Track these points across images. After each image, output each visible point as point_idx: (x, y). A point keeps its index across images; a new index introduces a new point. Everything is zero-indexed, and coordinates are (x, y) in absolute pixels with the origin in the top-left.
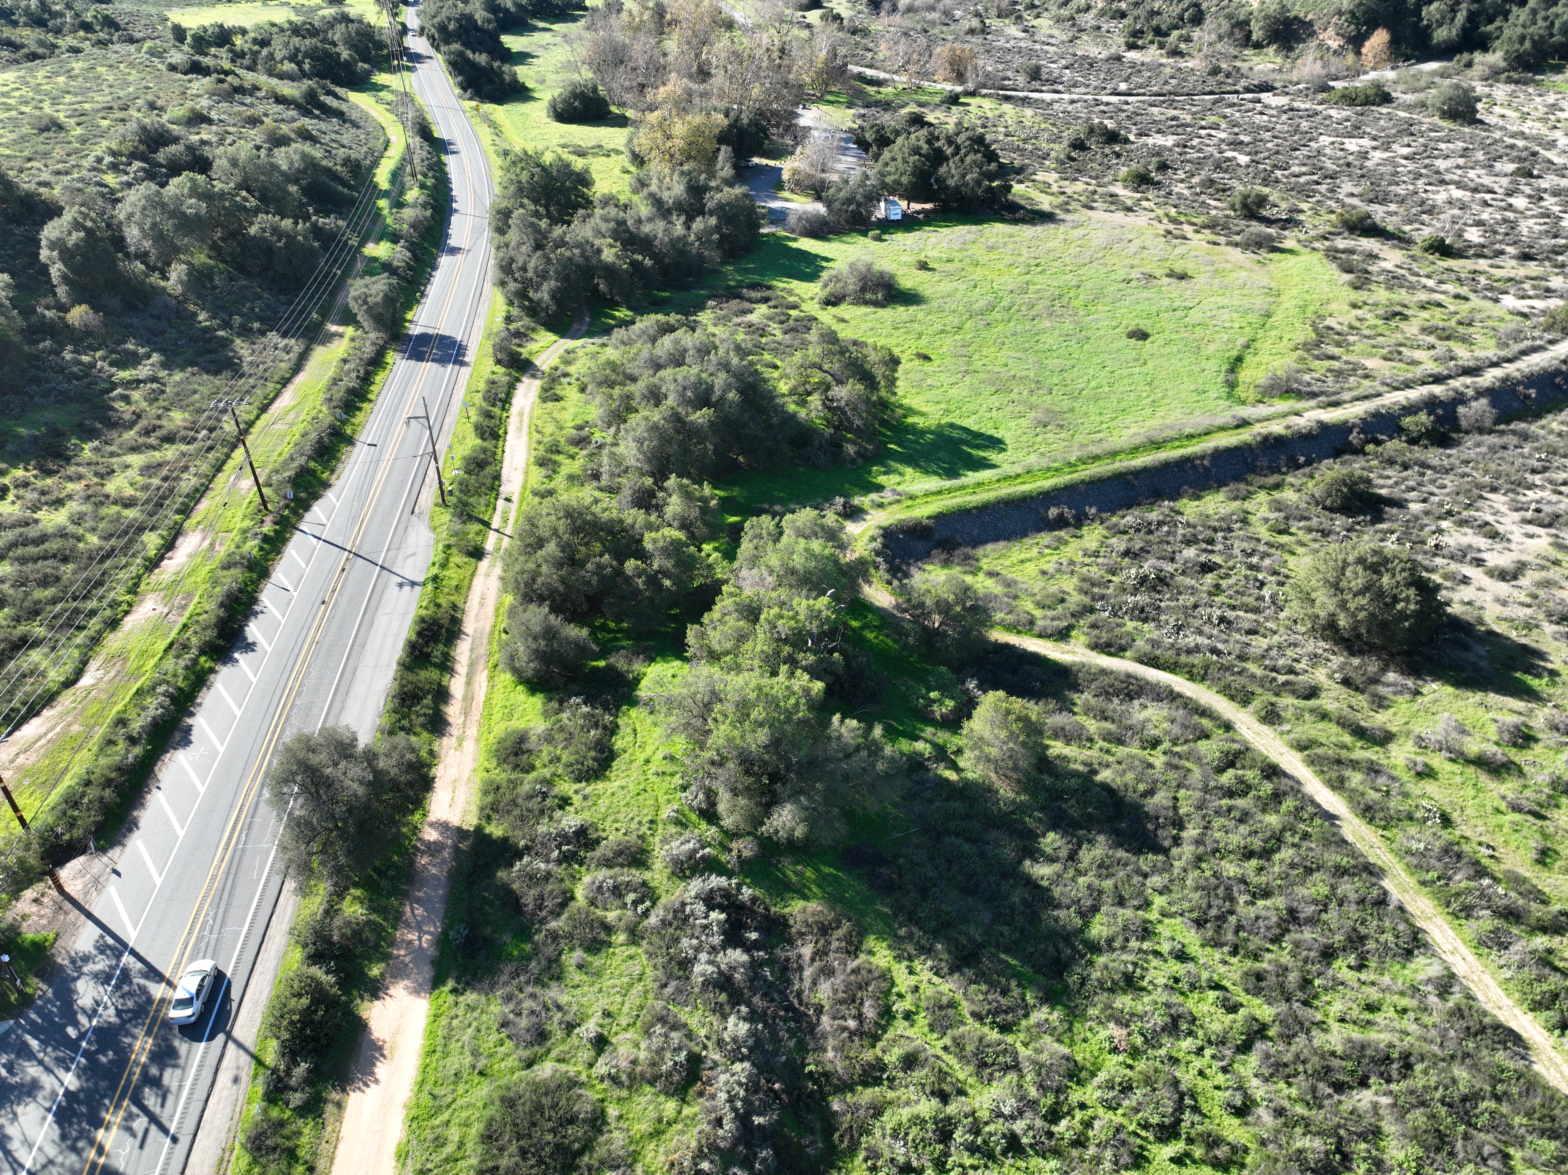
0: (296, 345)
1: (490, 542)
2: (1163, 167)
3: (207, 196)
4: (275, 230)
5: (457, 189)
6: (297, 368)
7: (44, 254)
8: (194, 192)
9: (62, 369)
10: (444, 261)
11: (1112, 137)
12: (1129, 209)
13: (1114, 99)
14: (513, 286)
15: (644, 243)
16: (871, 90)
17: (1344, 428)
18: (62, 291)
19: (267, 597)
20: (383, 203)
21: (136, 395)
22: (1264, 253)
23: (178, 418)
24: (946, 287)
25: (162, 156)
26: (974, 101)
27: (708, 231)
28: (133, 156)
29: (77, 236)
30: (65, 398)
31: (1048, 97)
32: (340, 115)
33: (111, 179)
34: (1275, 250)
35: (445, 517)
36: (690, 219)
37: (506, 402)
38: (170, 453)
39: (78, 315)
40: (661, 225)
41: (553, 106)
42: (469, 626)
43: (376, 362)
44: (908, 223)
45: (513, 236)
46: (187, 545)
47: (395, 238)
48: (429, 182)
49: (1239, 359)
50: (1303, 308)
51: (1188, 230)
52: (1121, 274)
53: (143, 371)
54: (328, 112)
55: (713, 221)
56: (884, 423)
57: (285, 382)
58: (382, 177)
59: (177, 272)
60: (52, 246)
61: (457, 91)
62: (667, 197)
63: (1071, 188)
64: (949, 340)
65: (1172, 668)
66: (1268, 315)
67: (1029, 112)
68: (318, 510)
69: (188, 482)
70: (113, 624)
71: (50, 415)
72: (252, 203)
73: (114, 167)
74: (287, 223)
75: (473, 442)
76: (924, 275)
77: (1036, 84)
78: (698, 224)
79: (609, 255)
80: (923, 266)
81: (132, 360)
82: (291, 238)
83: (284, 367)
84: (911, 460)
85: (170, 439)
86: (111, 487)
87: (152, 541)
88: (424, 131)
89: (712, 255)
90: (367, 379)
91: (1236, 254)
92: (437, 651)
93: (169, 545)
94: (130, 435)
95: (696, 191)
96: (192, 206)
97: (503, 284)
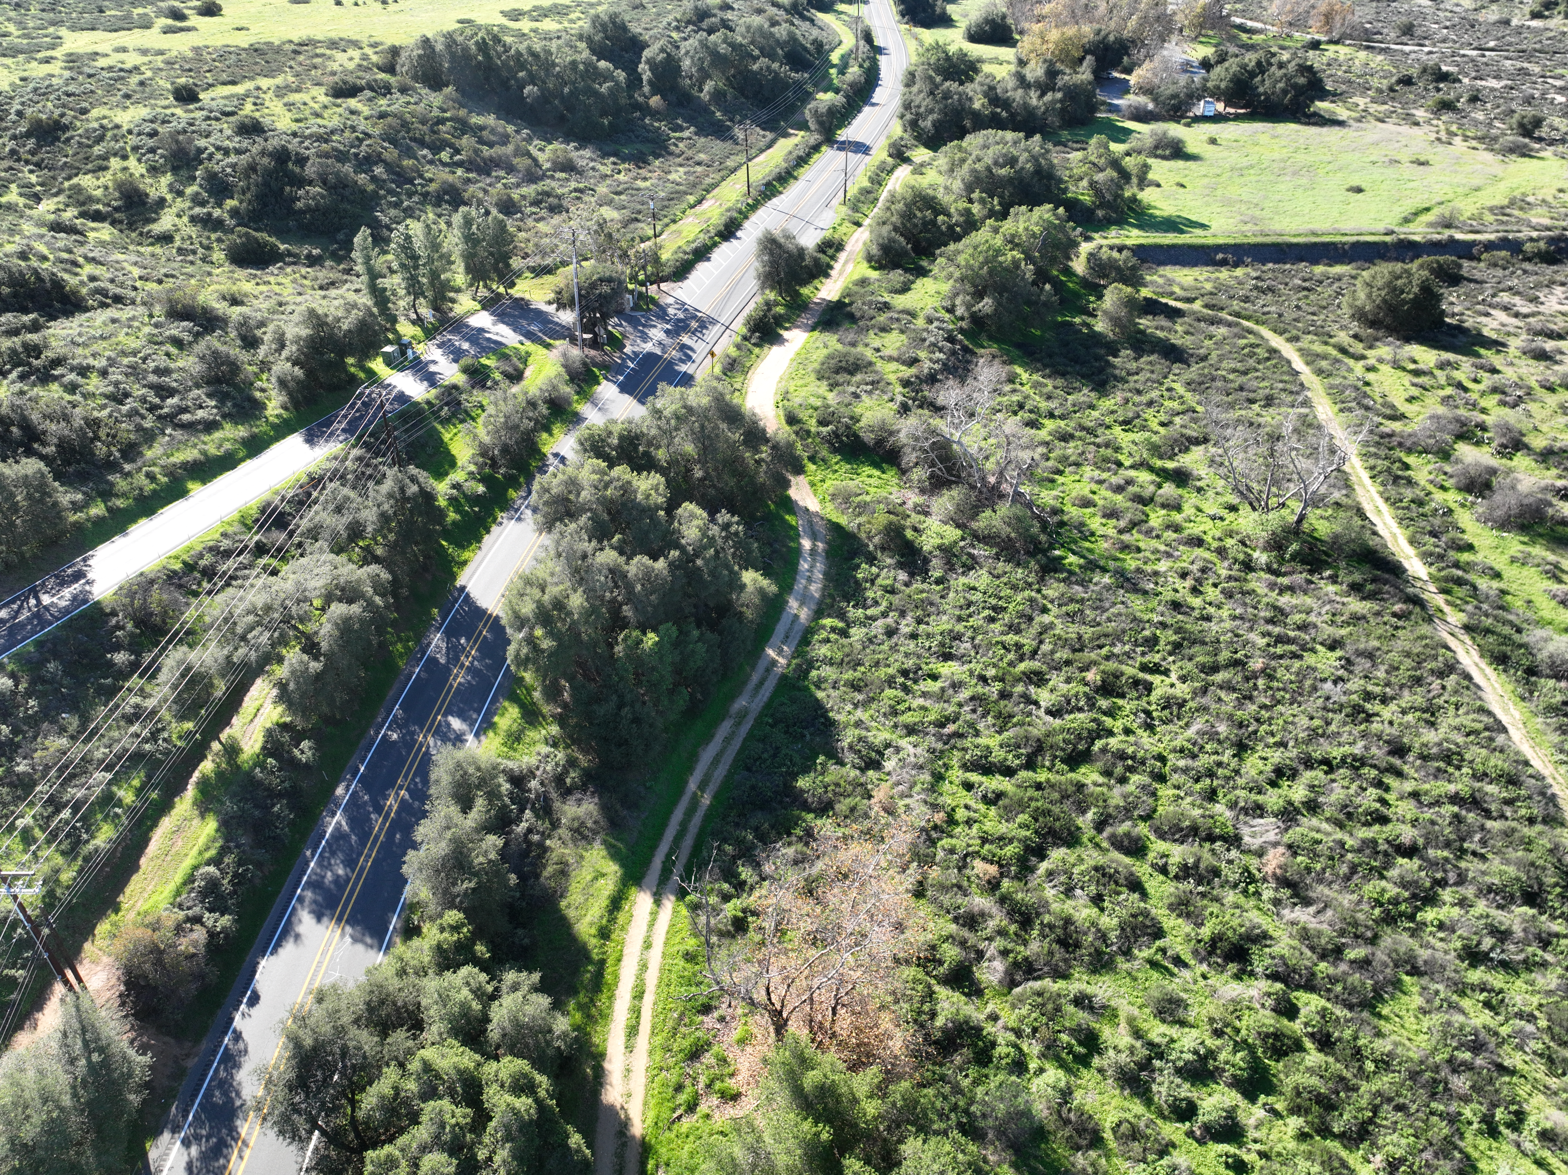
0: (770, 136)
1: (867, 222)
2: (1474, 99)
3: (733, 46)
4: (768, 68)
5: (883, 74)
6: (769, 146)
7: (643, 67)
8: (725, 41)
9: (644, 127)
10: (867, 109)
11: (1444, 77)
12: (1417, 124)
13: (1475, 53)
14: (908, 117)
15: (1006, 104)
16: (1244, 36)
17: (1474, 243)
18: (646, 89)
19: (747, 224)
20: (833, 71)
21: (681, 145)
22: (1513, 157)
23: (702, 156)
24: (1226, 154)
25: (705, 25)
26: (1332, 48)
27: (1054, 102)
28: (689, 22)
29: (663, 56)
30: (647, 140)
31: (1407, 49)
32: (812, 21)
33: (675, 35)
34: (1524, 155)
35: (844, 210)
36: (1043, 94)
37: (890, 172)
38: (699, 169)
39: (655, 101)
40: (1020, 92)
41: (969, 30)
42: (848, 248)
43: (816, 148)
44: (1218, 118)
45: (915, 89)
46: (706, 205)
47: (837, 91)
48: (866, 65)
49: (1428, 209)
50: (1512, 190)
51: (1457, 140)
52: (1373, 158)
53: (686, 134)
54: (804, 18)
55: (1059, 95)
56: (1130, 209)
57: (762, 151)
58: (835, 57)
59: (709, 86)
60: (648, 62)
61: (898, 17)
62: (1030, 76)
63: (1374, 108)
64: (1206, 181)
65: (1248, 318)
66: (1477, 189)
67: (1380, 58)
68: (775, 200)
69: (708, 181)
70: (674, 221)
71: (639, 146)
72: (756, 52)
73: (677, 28)
74: (775, 66)
75: (866, 184)
76: (1212, 147)
77: (1404, 39)
78: (1049, 97)
79: (977, 105)
80: (1213, 141)
81: (680, 129)
82: (777, 74)
83: (762, 144)
84: (1140, 227)
85: (699, 164)
86: (673, 177)
87: (691, 199)
88: (868, 37)
89: (1053, 120)
90: (809, 155)
91: (1488, 156)
92: (831, 252)
93: (700, 202)
94: (679, 160)
95: (1052, 73)
96: (723, 49)
97: (902, 117)
